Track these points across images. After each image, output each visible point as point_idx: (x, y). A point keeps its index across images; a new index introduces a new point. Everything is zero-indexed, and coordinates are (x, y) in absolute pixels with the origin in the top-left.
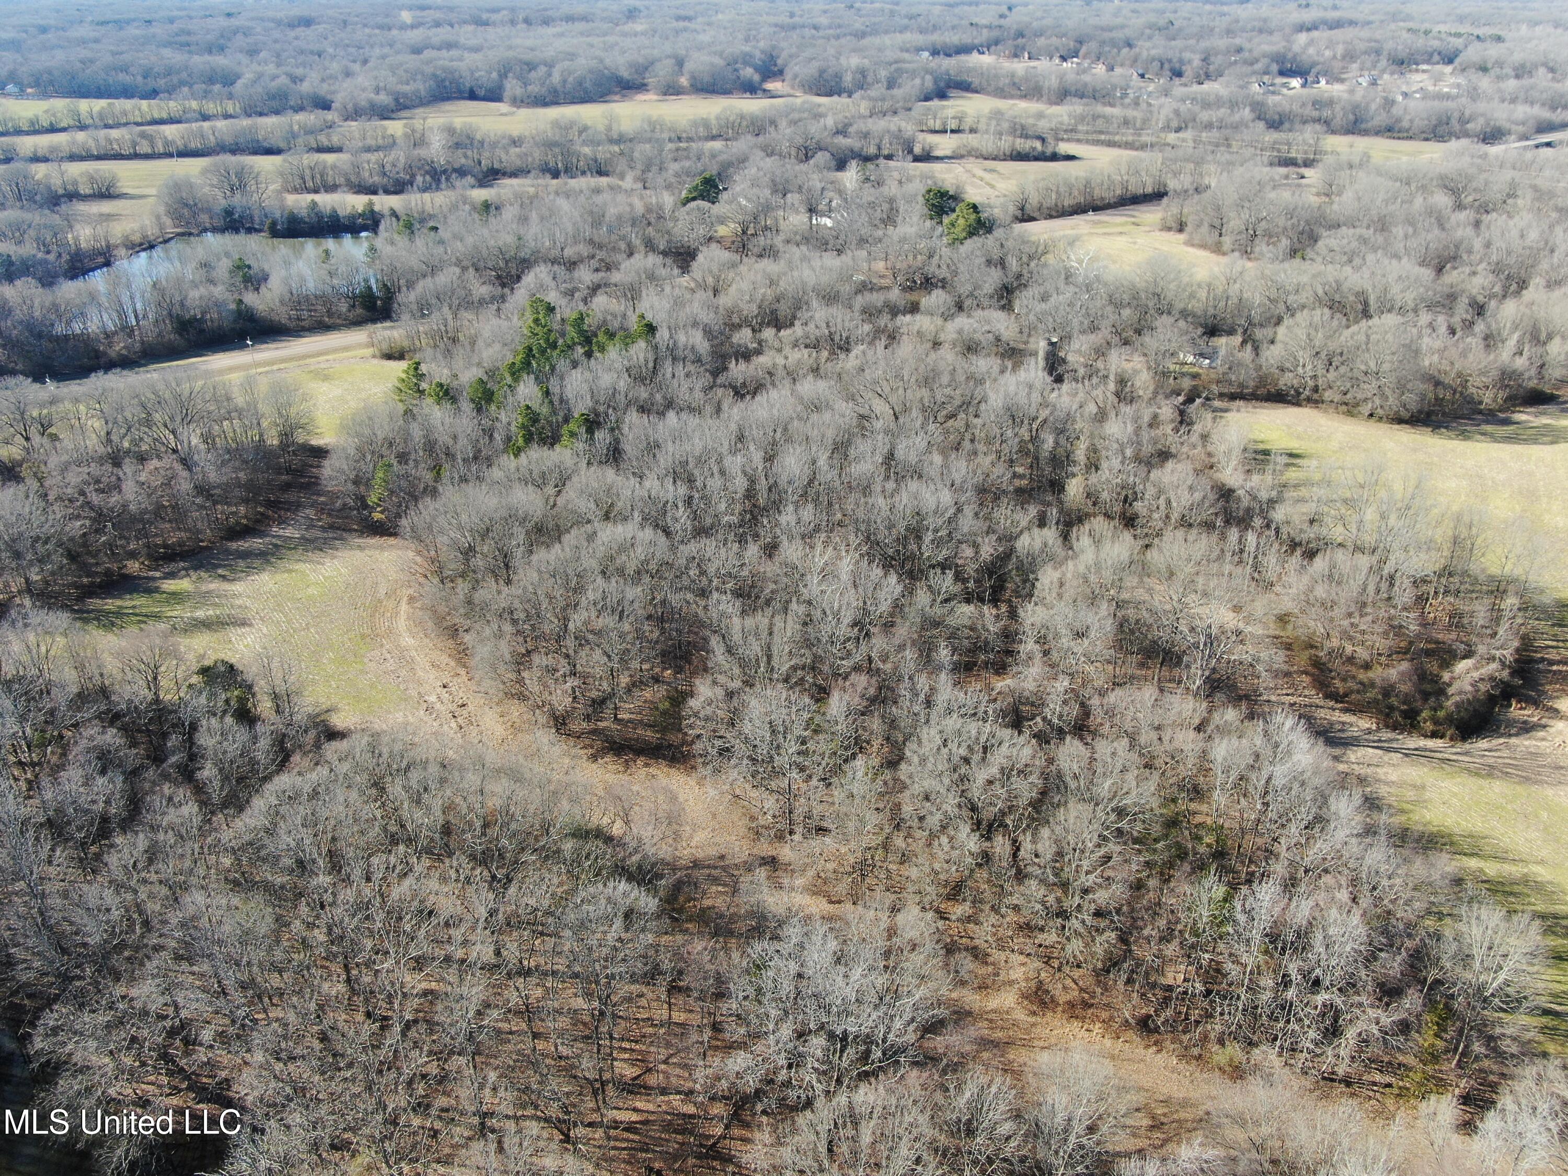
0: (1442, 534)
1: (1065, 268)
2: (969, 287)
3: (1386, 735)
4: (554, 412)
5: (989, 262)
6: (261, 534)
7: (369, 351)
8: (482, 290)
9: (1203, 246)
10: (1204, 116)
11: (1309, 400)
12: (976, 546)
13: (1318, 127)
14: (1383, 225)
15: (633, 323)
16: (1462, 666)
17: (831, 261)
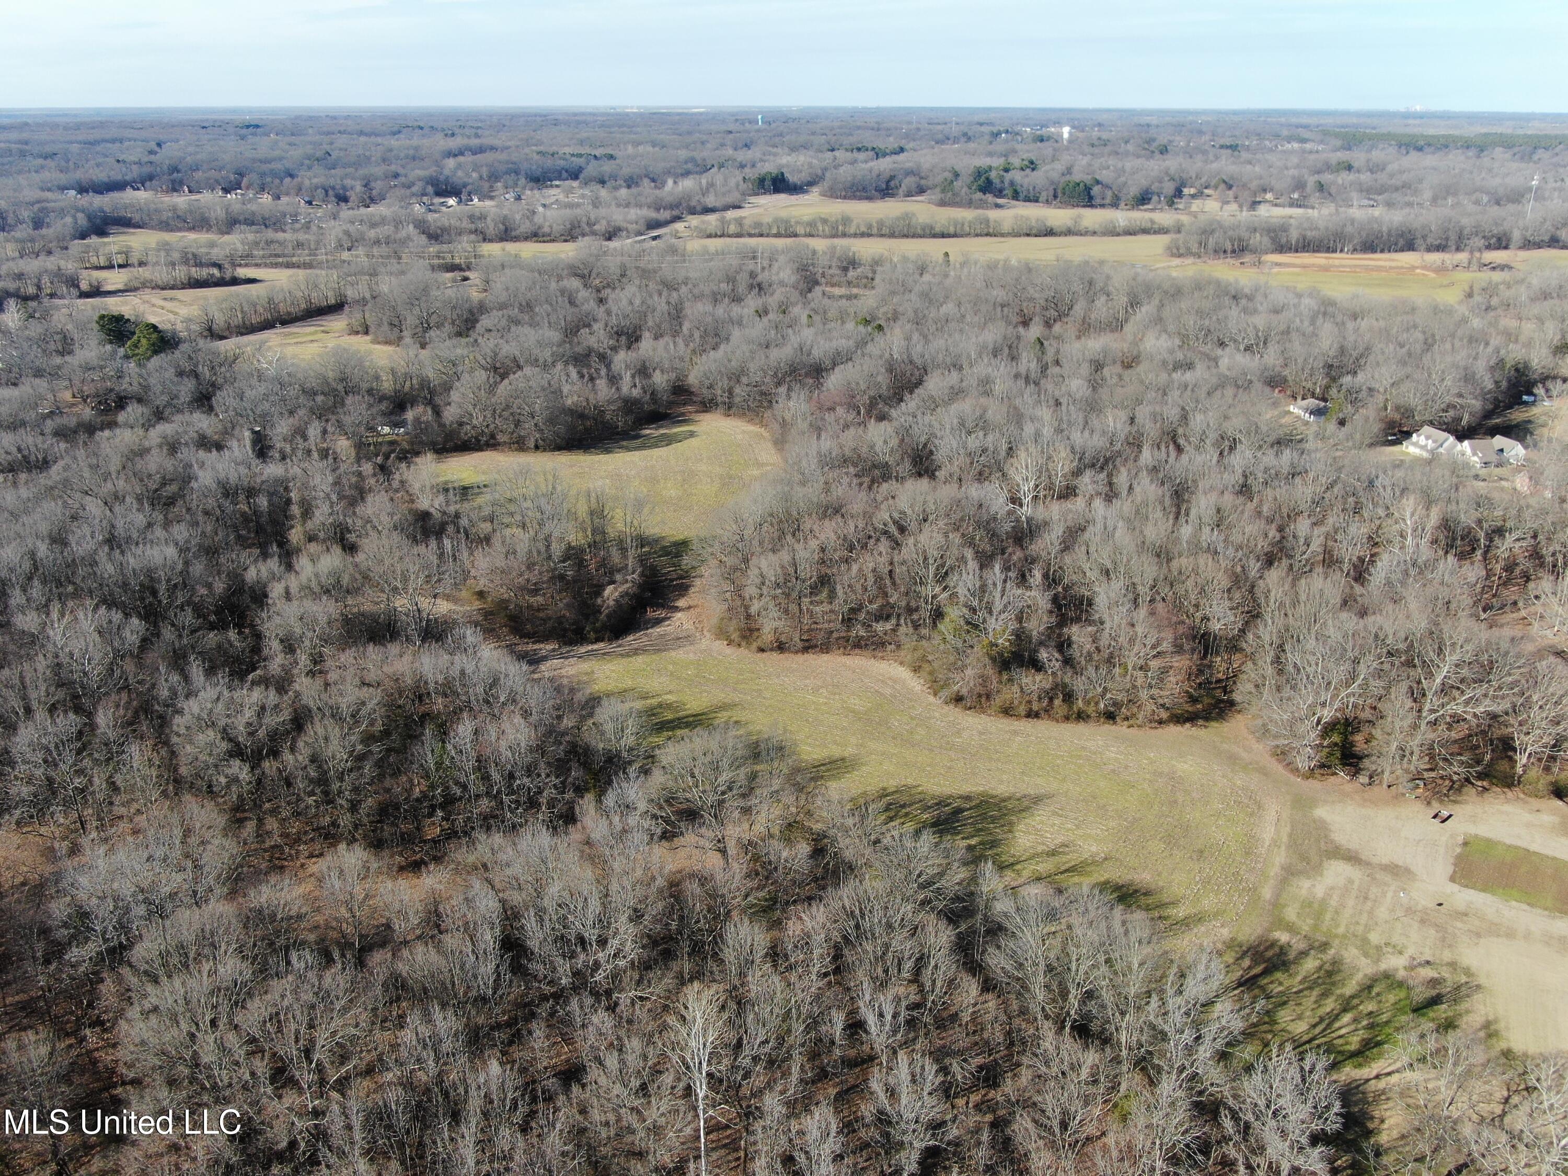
0: (582, 510)
1: (258, 370)
2: (165, 398)
3: (565, 649)
5: (180, 374)
9: (387, 342)
10: (372, 234)
11: (487, 445)
12: (209, 586)
13: (473, 237)
14: (528, 307)
16: (609, 590)
17: (9, 393)
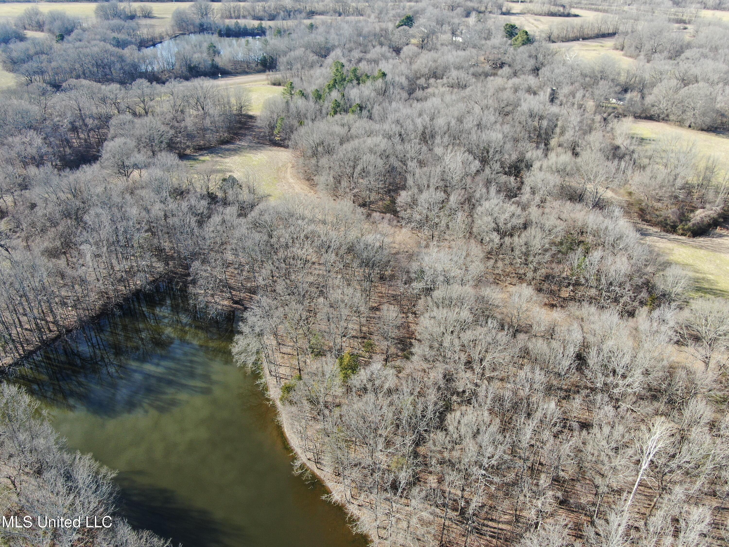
0: (702, 165)
1: (564, 60)
2: (520, 66)
3: (663, 233)
4: (345, 104)
5: (530, 56)
6: (233, 143)
7: (266, 82)
8: (313, 57)
9: (631, 56)
11: (663, 119)
13: (699, 5)
14: (715, 49)
15: (376, 73)
16: (700, 211)
17: (461, 53)
